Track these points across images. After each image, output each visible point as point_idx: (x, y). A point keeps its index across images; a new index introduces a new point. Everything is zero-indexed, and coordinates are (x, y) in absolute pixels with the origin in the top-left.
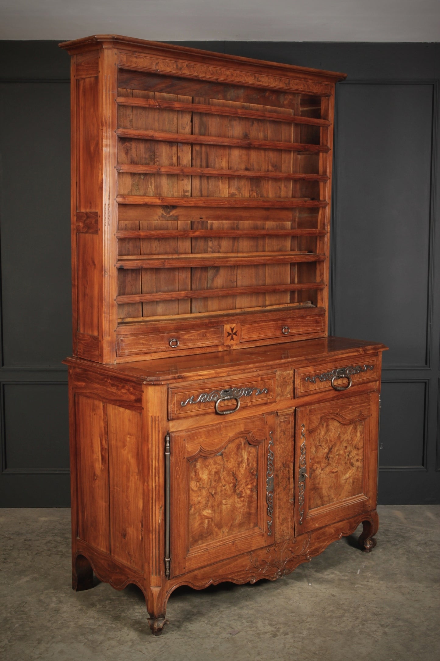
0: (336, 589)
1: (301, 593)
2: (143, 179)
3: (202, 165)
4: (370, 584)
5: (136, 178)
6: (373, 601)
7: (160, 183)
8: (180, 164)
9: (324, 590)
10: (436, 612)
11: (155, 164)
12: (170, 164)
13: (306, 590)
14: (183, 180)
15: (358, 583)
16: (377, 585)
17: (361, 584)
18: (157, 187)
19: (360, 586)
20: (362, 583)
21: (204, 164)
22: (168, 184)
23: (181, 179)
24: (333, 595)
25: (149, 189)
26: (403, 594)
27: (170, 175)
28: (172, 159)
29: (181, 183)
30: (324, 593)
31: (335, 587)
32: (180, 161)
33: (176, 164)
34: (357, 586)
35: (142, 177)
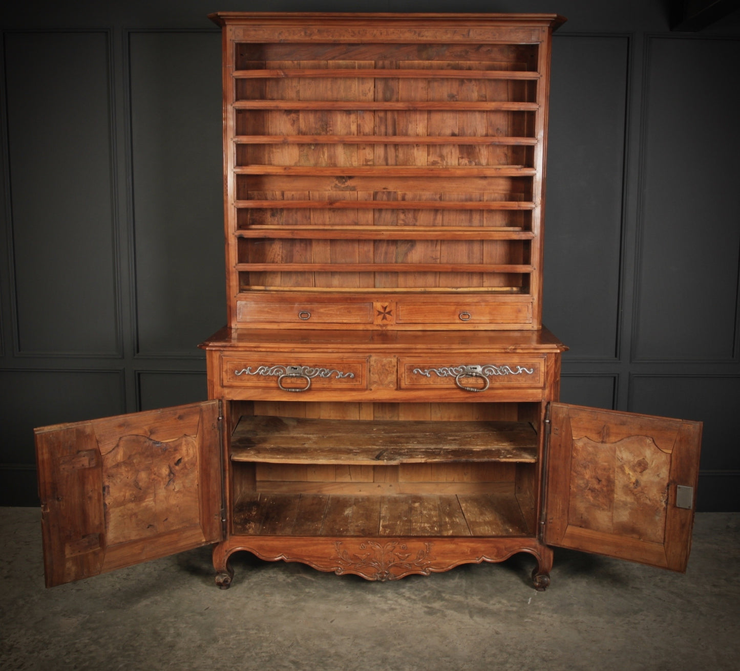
0: (501, 624)
1: (460, 629)
2: (313, 150)
3: (388, 132)
4: (541, 617)
5: (306, 149)
6: (544, 641)
7: (335, 152)
8: (360, 132)
9: (487, 626)
10: (617, 657)
11: (328, 133)
12: (347, 133)
13: (466, 625)
14: (364, 149)
15: (528, 617)
16: (550, 619)
17: (532, 618)
18: (330, 157)
19: (530, 620)
20: (532, 616)
21: (390, 131)
22: (345, 153)
23: (362, 147)
24: (497, 633)
25: (320, 159)
26: (579, 632)
27: (348, 145)
28: (350, 128)
29: (362, 152)
30: (487, 629)
31: (501, 621)
32: (360, 130)
33: (356, 133)
34: (526, 620)
35: (313, 148)
